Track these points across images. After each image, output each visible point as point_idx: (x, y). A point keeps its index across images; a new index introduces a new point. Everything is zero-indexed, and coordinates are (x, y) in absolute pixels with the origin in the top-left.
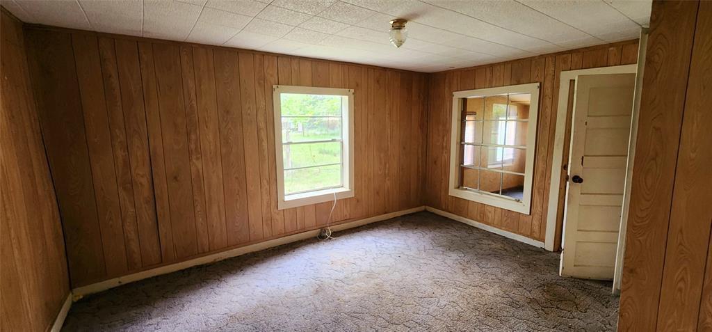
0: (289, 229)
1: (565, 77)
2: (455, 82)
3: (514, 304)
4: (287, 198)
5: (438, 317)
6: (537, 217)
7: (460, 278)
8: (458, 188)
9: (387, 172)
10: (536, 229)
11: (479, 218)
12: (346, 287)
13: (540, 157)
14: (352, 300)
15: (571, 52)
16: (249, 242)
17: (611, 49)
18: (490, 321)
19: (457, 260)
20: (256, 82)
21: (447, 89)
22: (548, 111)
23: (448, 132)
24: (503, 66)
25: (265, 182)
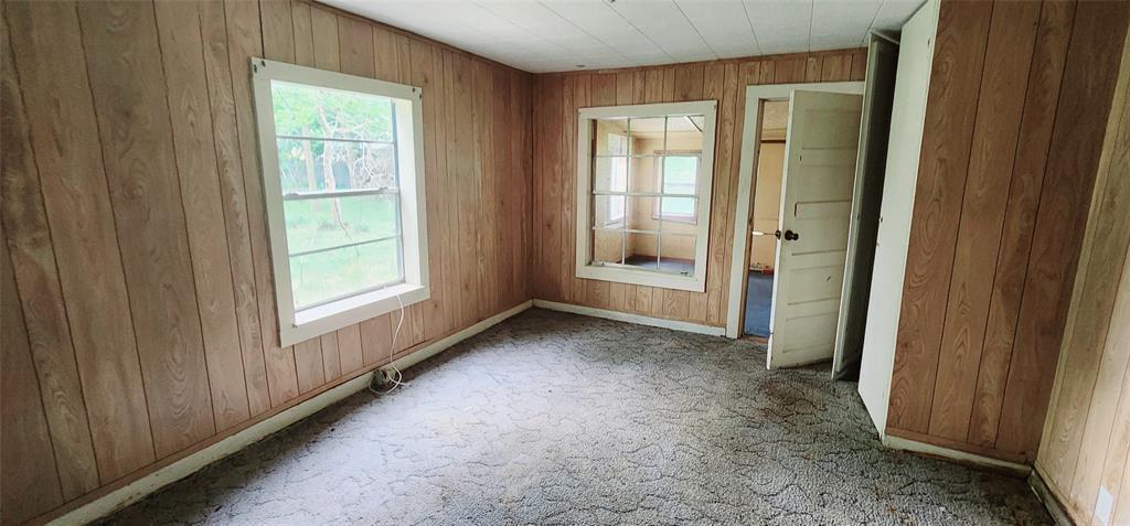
0: (308, 383)
1: (753, 93)
2: (581, 92)
3: (750, 423)
4: (301, 319)
5: (680, 476)
6: (714, 294)
7: (661, 403)
8: (590, 264)
9: (479, 247)
10: (714, 311)
11: (627, 307)
12: (498, 472)
13: (718, 209)
14: (526, 493)
15: (760, 59)
16: (216, 437)
17: (810, 59)
18: (744, 458)
19: (636, 376)
20: (206, 45)
21: (567, 102)
22: (729, 142)
23: (570, 173)
24: (661, 72)
25: (244, 287)
